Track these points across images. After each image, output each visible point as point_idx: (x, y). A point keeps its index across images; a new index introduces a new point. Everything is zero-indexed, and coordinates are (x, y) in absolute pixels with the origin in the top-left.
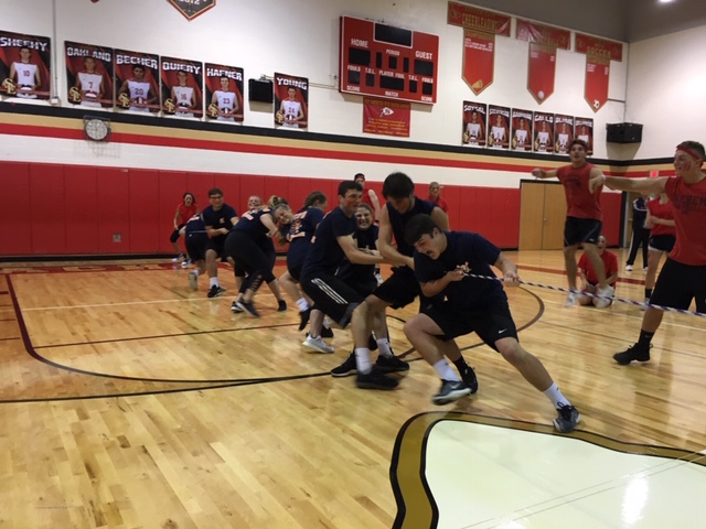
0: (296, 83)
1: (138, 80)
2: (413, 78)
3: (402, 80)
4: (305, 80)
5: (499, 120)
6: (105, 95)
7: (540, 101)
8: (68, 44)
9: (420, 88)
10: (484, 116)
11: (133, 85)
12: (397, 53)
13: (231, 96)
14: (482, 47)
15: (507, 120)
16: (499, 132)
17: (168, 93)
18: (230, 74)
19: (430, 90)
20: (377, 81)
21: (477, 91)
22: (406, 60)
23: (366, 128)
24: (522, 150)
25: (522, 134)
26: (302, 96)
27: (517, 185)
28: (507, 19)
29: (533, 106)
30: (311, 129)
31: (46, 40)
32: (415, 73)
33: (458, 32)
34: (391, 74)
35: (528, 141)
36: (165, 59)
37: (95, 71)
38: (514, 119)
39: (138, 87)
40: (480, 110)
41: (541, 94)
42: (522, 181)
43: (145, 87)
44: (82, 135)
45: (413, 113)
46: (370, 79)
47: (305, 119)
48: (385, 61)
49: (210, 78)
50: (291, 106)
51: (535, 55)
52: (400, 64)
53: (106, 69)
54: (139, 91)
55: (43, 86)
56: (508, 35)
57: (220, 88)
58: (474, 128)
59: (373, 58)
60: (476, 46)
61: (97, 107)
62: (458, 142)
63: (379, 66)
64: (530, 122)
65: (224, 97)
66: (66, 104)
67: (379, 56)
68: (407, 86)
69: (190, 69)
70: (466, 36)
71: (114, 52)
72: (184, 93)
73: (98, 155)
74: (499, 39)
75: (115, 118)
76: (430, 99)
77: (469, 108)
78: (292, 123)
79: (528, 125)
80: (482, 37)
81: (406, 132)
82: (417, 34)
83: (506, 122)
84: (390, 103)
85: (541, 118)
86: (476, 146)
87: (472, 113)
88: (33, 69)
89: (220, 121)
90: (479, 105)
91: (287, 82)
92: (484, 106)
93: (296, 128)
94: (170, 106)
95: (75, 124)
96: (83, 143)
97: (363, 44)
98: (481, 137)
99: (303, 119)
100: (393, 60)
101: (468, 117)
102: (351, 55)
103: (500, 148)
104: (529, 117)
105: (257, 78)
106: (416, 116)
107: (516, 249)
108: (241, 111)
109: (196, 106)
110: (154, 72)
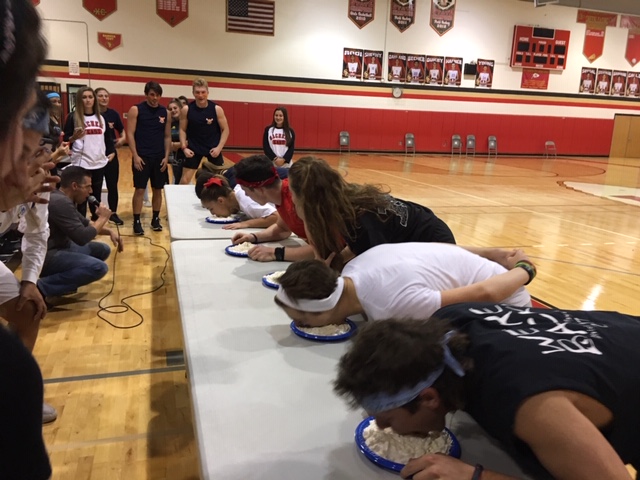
0: (488, 64)
1: (417, 68)
2: (553, 56)
3: (546, 58)
4: (493, 61)
5: (604, 77)
6: (402, 76)
7: (633, 65)
8: (390, 53)
9: (556, 62)
10: (594, 76)
11: (413, 70)
12: (545, 43)
13: (456, 72)
14: (597, 34)
15: (609, 77)
16: (603, 84)
17: (428, 73)
18: (456, 62)
19: (562, 62)
20: (532, 60)
21: (591, 61)
22: (550, 46)
23: (523, 85)
24: (618, 95)
25: (618, 86)
26: (491, 70)
27: (612, 117)
28: (615, 16)
29: (629, 68)
30: (493, 87)
31: (381, 52)
32: (555, 53)
33: (583, 27)
34: (540, 55)
35: (623, 90)
36: (428, 57)
37: (399, 65)
38: (614, 77)
39: (416, 71)
40: (593, 72)
41: (634, 60)
42: (616, 114)
43: (418, 71)
44: (391, 95)
45: (551, 76)
46: (528, 58)
47: (491, 82)
48: (537, 48)
49: (447, 64)
50: (484, 76)
51: (632, 37)
52: (546, 49)
53: (403, 64)
54: (416, 73)
55: (379, 74)
56: (615, 25)
57: (451, 69)
58: (588, 83)
59: (531, 48)
60: (593, 34)
61: (398, 82)
62: (576, 92)
63: (534, 51)
64: (625, 78)
65: (453, 73)
66: (387, 82)
67: (534, 45)
68: (548, 61)
69: (438, 60)
70: (587, 29)
71: (407, 55)
72: (434, 73)
73: (397, 104)
74: (609, 29)
75: (405, 87)
76: (561, 67)
77: (585, 71)
78: (483, 85)
79: (623, 80)
80: (597, 29)
81: (546, 87)
82: (558, 31)
83: (608, 78)
84: (538, 71)
85: (632, 75)
86: (588, 93)
87: (587, 74)
88: (375, 66)
89: (449, 86)
90: (592, 69)
91: (484, 63)
92: (595, 69)
93: (485, 88)
94: (428, 79)
95: (388, 90)
96: (391, 99)
97: (526, 39)
98: (592, 88)
99: (490, 82)
100: (542, 46)
101: (584, 77)
102: (519, 46)
103: (603, 94)
104: (624, 75)
105: (469, 63)
106: (552, 77)
107: (608, 156)
108: (459, 80)
109: (440, 79)
110: (423, 63)
